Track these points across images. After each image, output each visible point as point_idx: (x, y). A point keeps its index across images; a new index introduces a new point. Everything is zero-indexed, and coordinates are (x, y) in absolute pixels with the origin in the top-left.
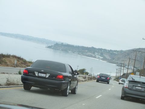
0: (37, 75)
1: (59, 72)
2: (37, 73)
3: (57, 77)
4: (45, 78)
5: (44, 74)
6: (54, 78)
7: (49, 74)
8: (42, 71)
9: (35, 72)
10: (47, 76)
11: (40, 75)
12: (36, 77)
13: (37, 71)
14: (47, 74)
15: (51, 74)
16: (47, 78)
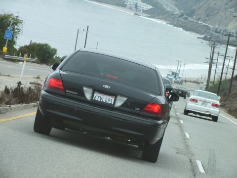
0: (88, 96)
1: (151, 95)
2: (90, 90)
3: (145, 109)
4: (111, 107)
5: (110, 98)
6: (138, 109)
7: (125, 99)
8: (106, 87)
9: (85, 88)
10: (119, 104)
11: (98, 97)
12: (86, 101)
14: (119, 97)
15: (129, 98)
16: (118, 109)
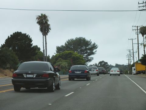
0: (25, 76)
2: (25, 74)
3: (43, 76)
4: (32, 78)
5: (32, 75)
6: (41, 76)
8: (30, 72)
9: (23, 74)
10: (35, 76)
11: (28, 76)
12: (25, 78)
13: (24, 73)
14: (34, 74)
15: (37, 74)
16: (35, 78)
